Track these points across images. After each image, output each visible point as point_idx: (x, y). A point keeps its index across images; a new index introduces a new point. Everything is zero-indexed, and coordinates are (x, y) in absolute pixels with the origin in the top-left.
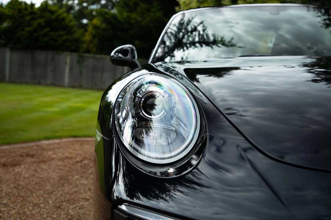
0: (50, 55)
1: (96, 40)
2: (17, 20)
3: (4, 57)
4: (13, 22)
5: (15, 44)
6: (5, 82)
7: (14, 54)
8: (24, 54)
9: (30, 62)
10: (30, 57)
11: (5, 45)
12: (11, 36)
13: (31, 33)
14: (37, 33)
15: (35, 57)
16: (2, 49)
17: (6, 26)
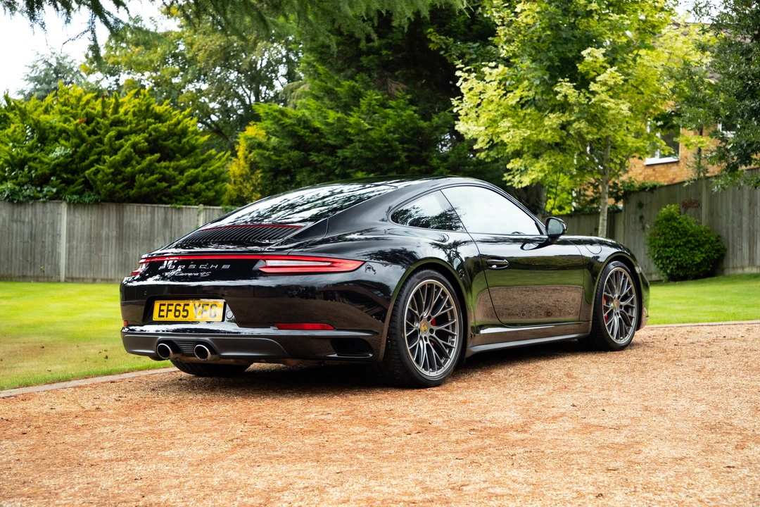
0: (159, 211)
1: (259, 174)
2: (83, 140)
3: (54, 225)
4: (78, 146)
5: (80, 193)
6: (59, 281)
7: (77, 214)
8: (100, 214)
9: (114, 233)
10: (114, 222)
11: (56, 197)
12: (69, 176)
13: (117, 169)
14: (133, 167)
15: (126, 221)
16: (49, 206)
17: (61, 155)
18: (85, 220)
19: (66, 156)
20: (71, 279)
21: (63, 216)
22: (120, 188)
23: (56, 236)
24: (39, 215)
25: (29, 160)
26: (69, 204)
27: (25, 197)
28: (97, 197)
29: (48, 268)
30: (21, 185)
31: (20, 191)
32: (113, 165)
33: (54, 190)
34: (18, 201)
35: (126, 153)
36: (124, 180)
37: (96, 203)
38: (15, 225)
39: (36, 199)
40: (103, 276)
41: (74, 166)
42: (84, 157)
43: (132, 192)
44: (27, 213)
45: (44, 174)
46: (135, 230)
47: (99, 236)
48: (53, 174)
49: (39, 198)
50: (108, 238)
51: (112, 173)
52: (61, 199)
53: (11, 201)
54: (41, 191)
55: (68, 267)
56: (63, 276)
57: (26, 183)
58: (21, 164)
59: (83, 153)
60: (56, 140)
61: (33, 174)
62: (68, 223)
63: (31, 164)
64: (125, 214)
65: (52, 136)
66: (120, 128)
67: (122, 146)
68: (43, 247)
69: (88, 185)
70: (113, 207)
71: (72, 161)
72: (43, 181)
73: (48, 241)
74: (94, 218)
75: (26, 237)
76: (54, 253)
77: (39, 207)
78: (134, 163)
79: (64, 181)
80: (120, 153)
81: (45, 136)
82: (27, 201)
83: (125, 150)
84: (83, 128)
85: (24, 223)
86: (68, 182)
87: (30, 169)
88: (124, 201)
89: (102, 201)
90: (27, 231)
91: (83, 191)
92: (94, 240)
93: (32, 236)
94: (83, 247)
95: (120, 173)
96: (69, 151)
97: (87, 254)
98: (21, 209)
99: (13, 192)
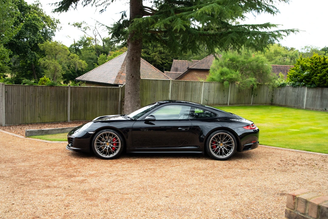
2: (313, 69)
3: (303, 93)
4: (311, 71)
5: (311, 84)
6: (303, 109)
7: (310, 91)
8: (316, 91)
9: (320, 96)
10: (320, 93)
11: (304, 86)
12: (309, 80)
13: (321, 78)
14: (326, 77)
15: (323, 93)
16: (303, 88)
17: (306, 74)
18: (312, 92)
19: (307, 74)
20: (307, 109)
21: (306, 90)
22: (322, 83)
23: (303, 96)
24: (300, 90)
25: (299, 75)
26: (308, 87)
27: (296, 85)
28: (315, 86)
29: (301, 105)
30: (296, 82)
31: (295, 83)
32: (319, 77)
33: (304, 84)
34: (294, 86)
35: (324, 73)
36: (323, 81)
37: (315, 87)
38: (293, 93)
39: (299, 86)
40: (315, 108)
41: (310, 77)
42: (313, 74)
43: (325, 84)
44: (297, 90)
45: (301, 79)
46: (326, 96)
47: (315, 97)
48: (304, 79)
49: (300, 86)
50: (318, 98)
51: (319, 79)
52: (306, 86)
53: (293, 86)
54: (301, 84)
55: (306, 105)
56: (304, 107)
57: (297, 82)
58: (296, 76)
59: (313, 73)
60: (307, 69)
61: (299, 79)
62: (307, 93)
63: (299, 76)
64: (324, 91)
65: (306, 68)
66: (324, 66)
67: (323, 71)
68: (300, 99)
69: (313, 82)
70: (320, 89)
71: (310, 75)
72: (301, 81)
73: (301, 97)
74: (314, 91)
75: (296, 96)
76: (303, 101)
77: (300, 88)
78: (326, 76)
79: (307, 81)
80: (322, 73)
81: (304, 68)
82: (297, 86)
83: (324, 72)
84: (314, 66)
85: (296, 92)
86: (308, 81)
87: (298, 78)
88: (323, 87)
89: (317, 87)
90: (296, 94)
91: (312, 84)
92: (314, 98)
93: (298, 96)
94: (311, 99)
95: (322, 79)
96: (309, 73)
97: (312, 102)
98: (295, 88)
99: (293, 84)
